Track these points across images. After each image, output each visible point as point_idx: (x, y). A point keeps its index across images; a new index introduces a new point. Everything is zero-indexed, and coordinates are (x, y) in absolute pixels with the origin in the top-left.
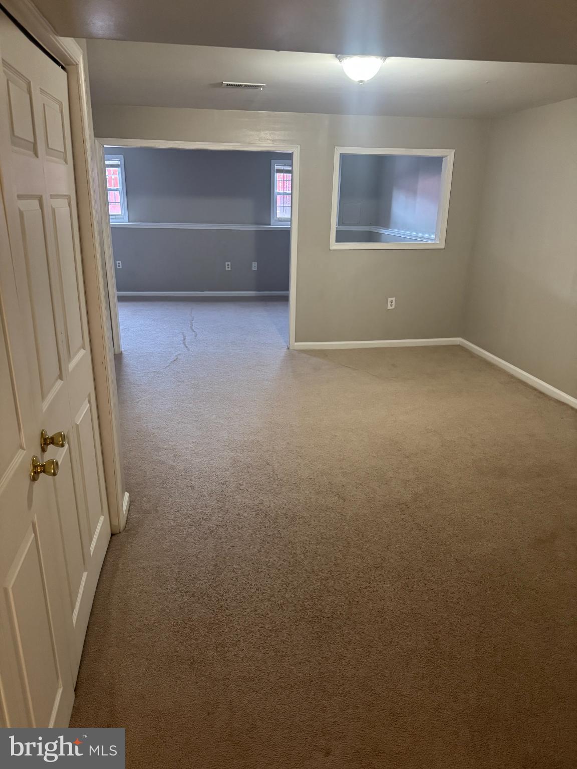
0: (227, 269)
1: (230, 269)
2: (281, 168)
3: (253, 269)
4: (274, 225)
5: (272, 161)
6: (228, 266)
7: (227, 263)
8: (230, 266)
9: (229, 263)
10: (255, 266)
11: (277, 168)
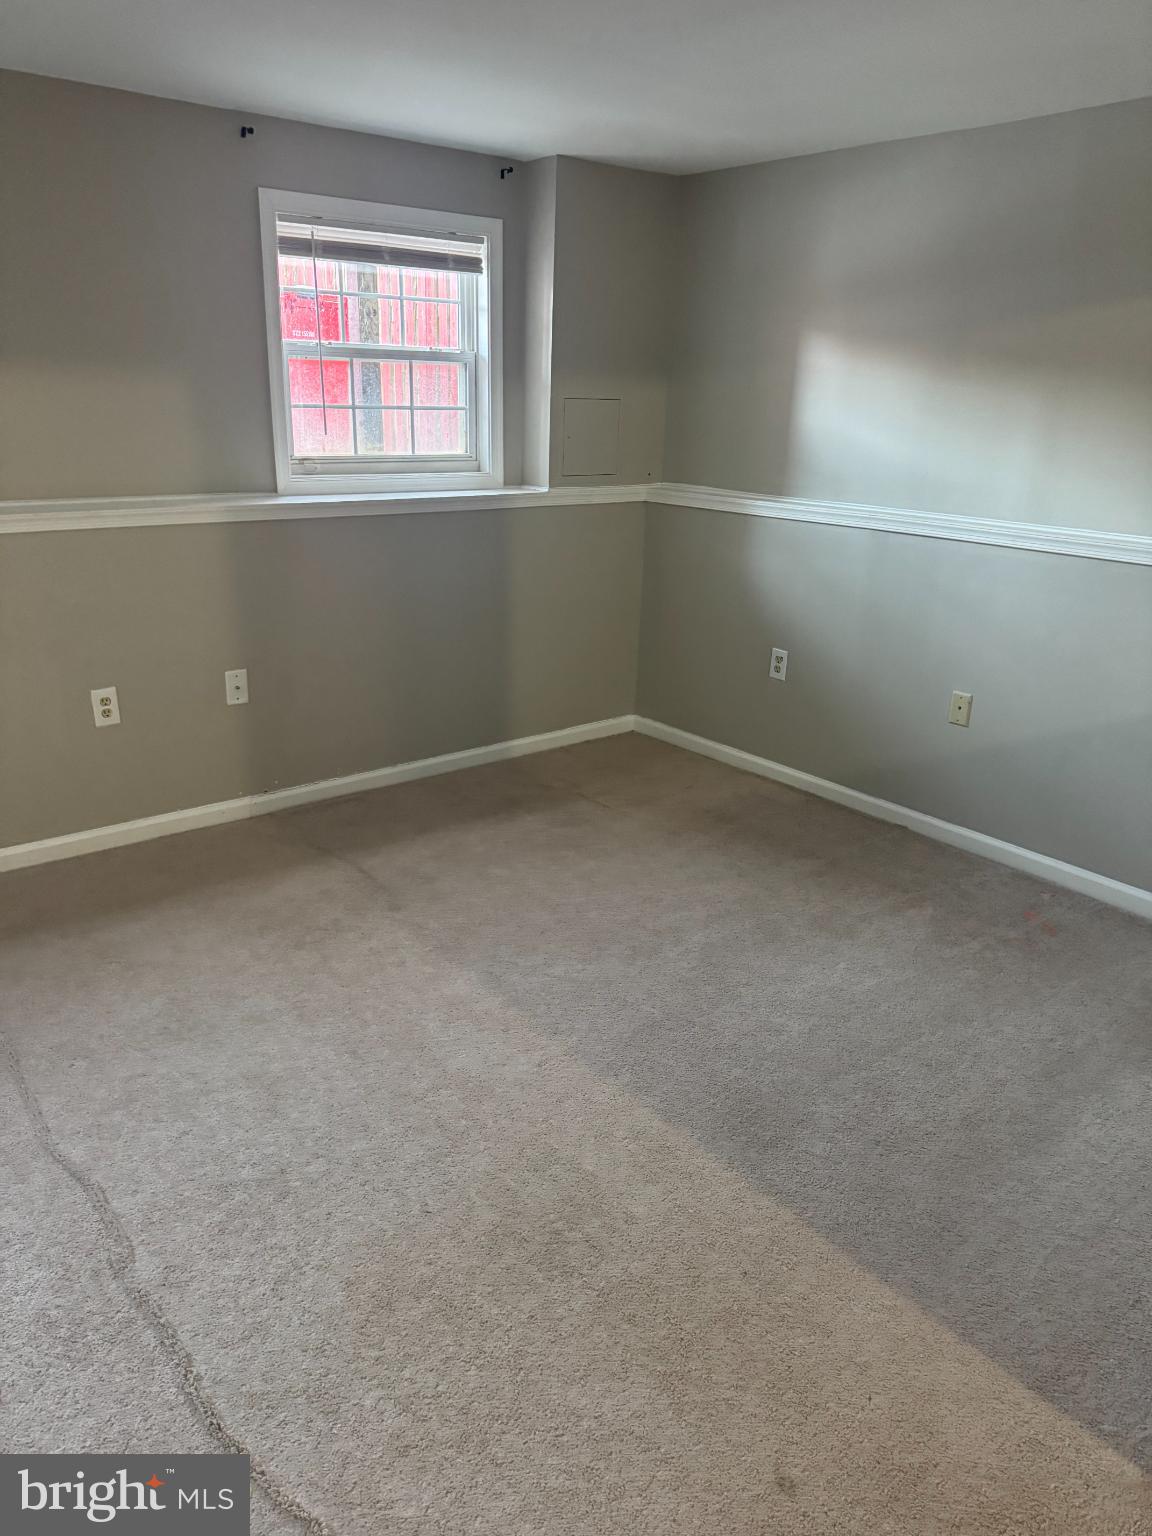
0: (100, 721)
1: (115, 718)
2: (302, 231)
3: (231, 701)
4: (296, 493)
5: (265, 195)
6: (104, 705)
7: (97, 695)
8: (114, 706)
9: (110, 692)
10: (236, 686)
11: (286, 229)
